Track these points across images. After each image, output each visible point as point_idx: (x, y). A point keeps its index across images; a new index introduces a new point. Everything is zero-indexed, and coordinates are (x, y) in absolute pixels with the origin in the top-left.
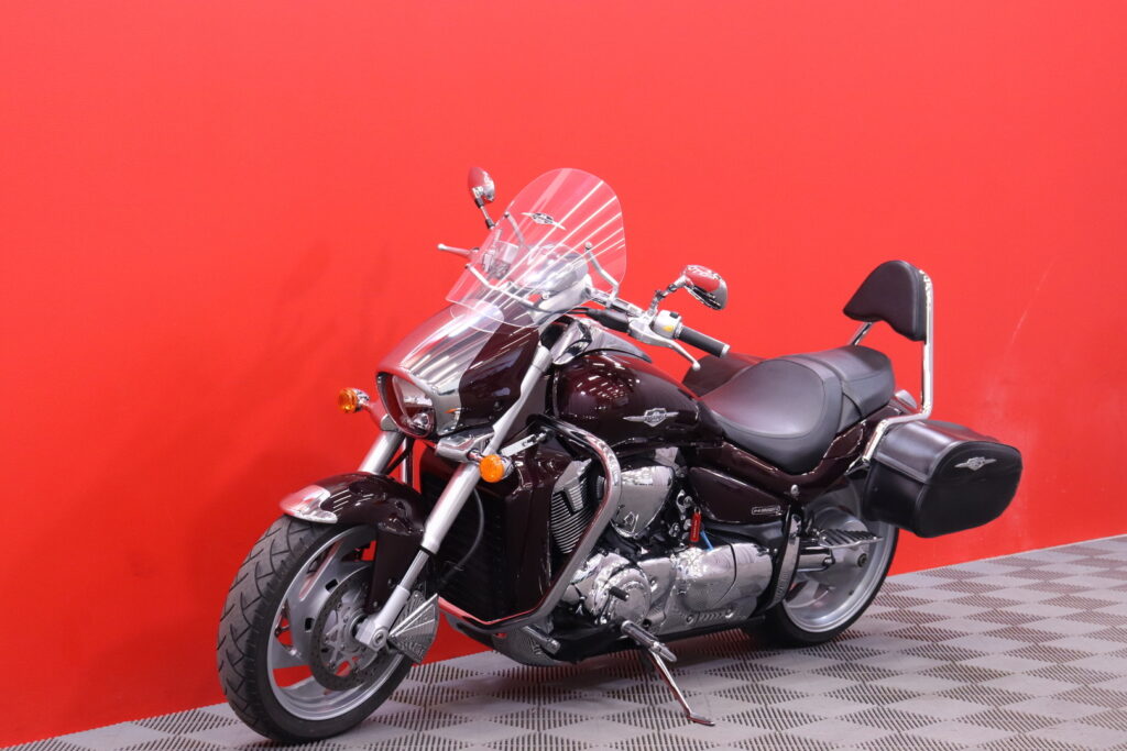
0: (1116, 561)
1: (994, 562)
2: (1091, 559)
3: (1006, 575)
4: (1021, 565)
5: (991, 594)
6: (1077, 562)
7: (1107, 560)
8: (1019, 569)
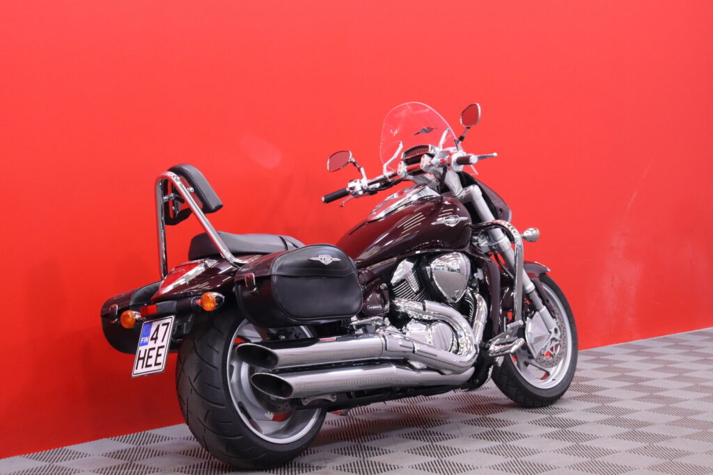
0: (692, 346)
1: (618, 346)
2: (677, 345)
3: (626, 354)
4: (635, 349)
5: (619, 365)
6: (669, 347)
7: (687, 346)
8: (634, 351)
